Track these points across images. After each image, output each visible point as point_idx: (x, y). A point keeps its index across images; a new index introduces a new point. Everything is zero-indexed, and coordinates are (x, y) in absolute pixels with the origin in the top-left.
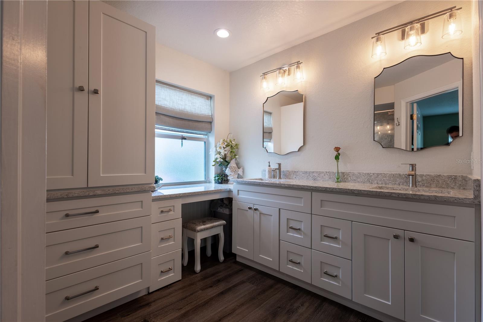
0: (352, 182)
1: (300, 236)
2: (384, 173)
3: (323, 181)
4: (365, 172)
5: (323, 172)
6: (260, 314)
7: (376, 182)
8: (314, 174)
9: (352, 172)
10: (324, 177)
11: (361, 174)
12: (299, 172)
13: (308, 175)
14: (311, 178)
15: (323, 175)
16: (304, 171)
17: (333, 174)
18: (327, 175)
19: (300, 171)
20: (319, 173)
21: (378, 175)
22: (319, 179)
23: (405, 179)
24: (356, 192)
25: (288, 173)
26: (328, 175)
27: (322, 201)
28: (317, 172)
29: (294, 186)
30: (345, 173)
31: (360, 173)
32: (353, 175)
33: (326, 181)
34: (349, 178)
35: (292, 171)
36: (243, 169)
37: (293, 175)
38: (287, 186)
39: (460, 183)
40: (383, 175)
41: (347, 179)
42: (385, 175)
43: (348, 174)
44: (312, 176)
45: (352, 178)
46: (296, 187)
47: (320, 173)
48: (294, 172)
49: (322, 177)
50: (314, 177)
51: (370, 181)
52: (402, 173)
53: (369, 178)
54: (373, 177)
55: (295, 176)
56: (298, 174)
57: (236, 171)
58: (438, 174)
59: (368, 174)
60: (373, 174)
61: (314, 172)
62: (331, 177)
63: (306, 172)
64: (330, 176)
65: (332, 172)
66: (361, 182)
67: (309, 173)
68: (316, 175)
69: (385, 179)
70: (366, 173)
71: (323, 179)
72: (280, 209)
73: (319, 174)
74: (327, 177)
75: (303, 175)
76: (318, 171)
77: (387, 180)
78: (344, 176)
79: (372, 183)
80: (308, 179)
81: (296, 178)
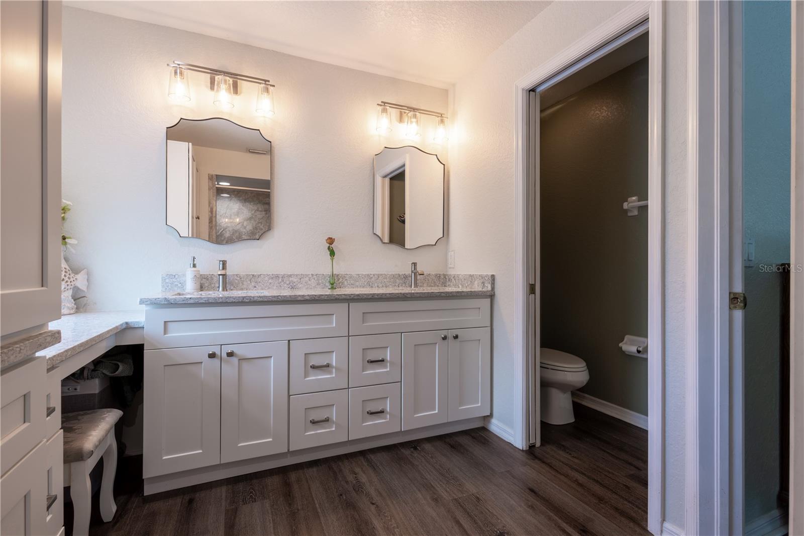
0: (349, 288)
1: (329, 376)
2: (384, 274)
3: (307, 288)
4: (364, 273)
5: (307, 275)
6: (335, 520)
7: (376, 285)
8: (291, 279)
9: (349, 273)
10: (309, 282)
11: (360, 276)
12: (261, 276)
13: (280, 280)
14: (286, 285)
15: (307, 279)
16: (273, 275)
17: (323, 277)
18: (313, 280)
19: (264, 275)
20: (300, 277)
21: (379, 276)
22: (300, 286)
23: (404, 279)
24: (409, 296)
25: (238, 279)
26: (316, 279)
27: (365, 314)
28: (297, 275)
29: (323, 297)
30: (341, 275)
31: (358, 275)
32: (351, 277)
33: (311, 288)
34: (346, 283)
35: (247, 275)
36: (88, 274)
37: (249, 282)
38: (308, 298)
39: (442, 281)
40: (384, 276)
41: (343, 283)
42: (385, 276)
43: (345, 277)
44: (288, 282)
45: (349, 282)
46: (325, 298)
47: (302, 276)
48: (252, 276)
49: (306, 283)
50: (291, 284)
51: (371, 284)
52: (401, 273)
53: (369, 279)
54: (373, 279)
55: (253, 284)
56: (259, 279)
57: (72, 280)
58: (429, 273)
59: (368, 275)
60: (374, 275)
61: (291, 275)
62: (320, 281)
63: (277, 277)
64: (318, 280)
65: (321, 274)
66: (360, 286)
67: (282, 277)
68: (295, 280)
69: (385, 280)
70: (365, 275)
71: (306, 287)
72: (289, 341)
73: (300, 279)
74: (313, 283)
75: (270, 281)
76: (298, 273)
77: (387, 282)
78: (339, 279)
79: (372, 287)
80: (280, 288)
81: (255, 287)
